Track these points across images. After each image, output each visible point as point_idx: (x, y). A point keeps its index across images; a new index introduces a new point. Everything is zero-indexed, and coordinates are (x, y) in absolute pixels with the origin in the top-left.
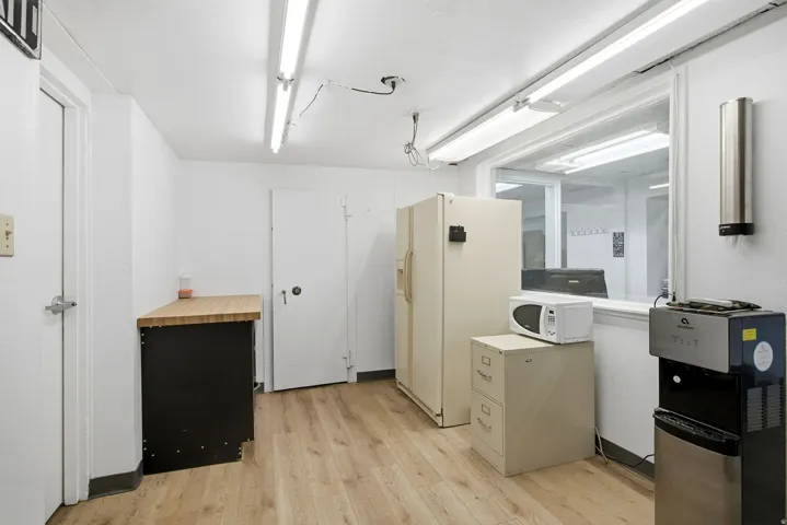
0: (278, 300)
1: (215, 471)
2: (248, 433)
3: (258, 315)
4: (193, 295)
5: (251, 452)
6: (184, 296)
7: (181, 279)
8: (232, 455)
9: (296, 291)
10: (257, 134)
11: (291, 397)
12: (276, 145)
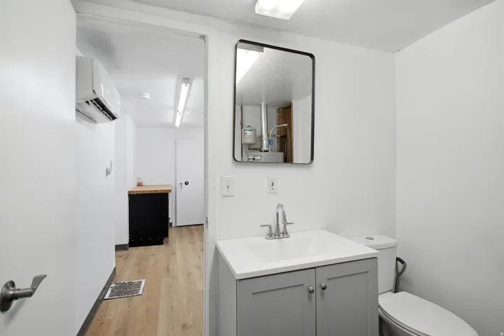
0: (178, 187)
1: (154, 248)
2: (166, 235)
3: (170, 191)
4: (143, 184)
5: (167, 242)
6: (139, 185)
7: (138, 178)
8: (160, 242)
9: (187, 183)
10: (170, 120)
11: (184, 228)
12: (178, 124)
